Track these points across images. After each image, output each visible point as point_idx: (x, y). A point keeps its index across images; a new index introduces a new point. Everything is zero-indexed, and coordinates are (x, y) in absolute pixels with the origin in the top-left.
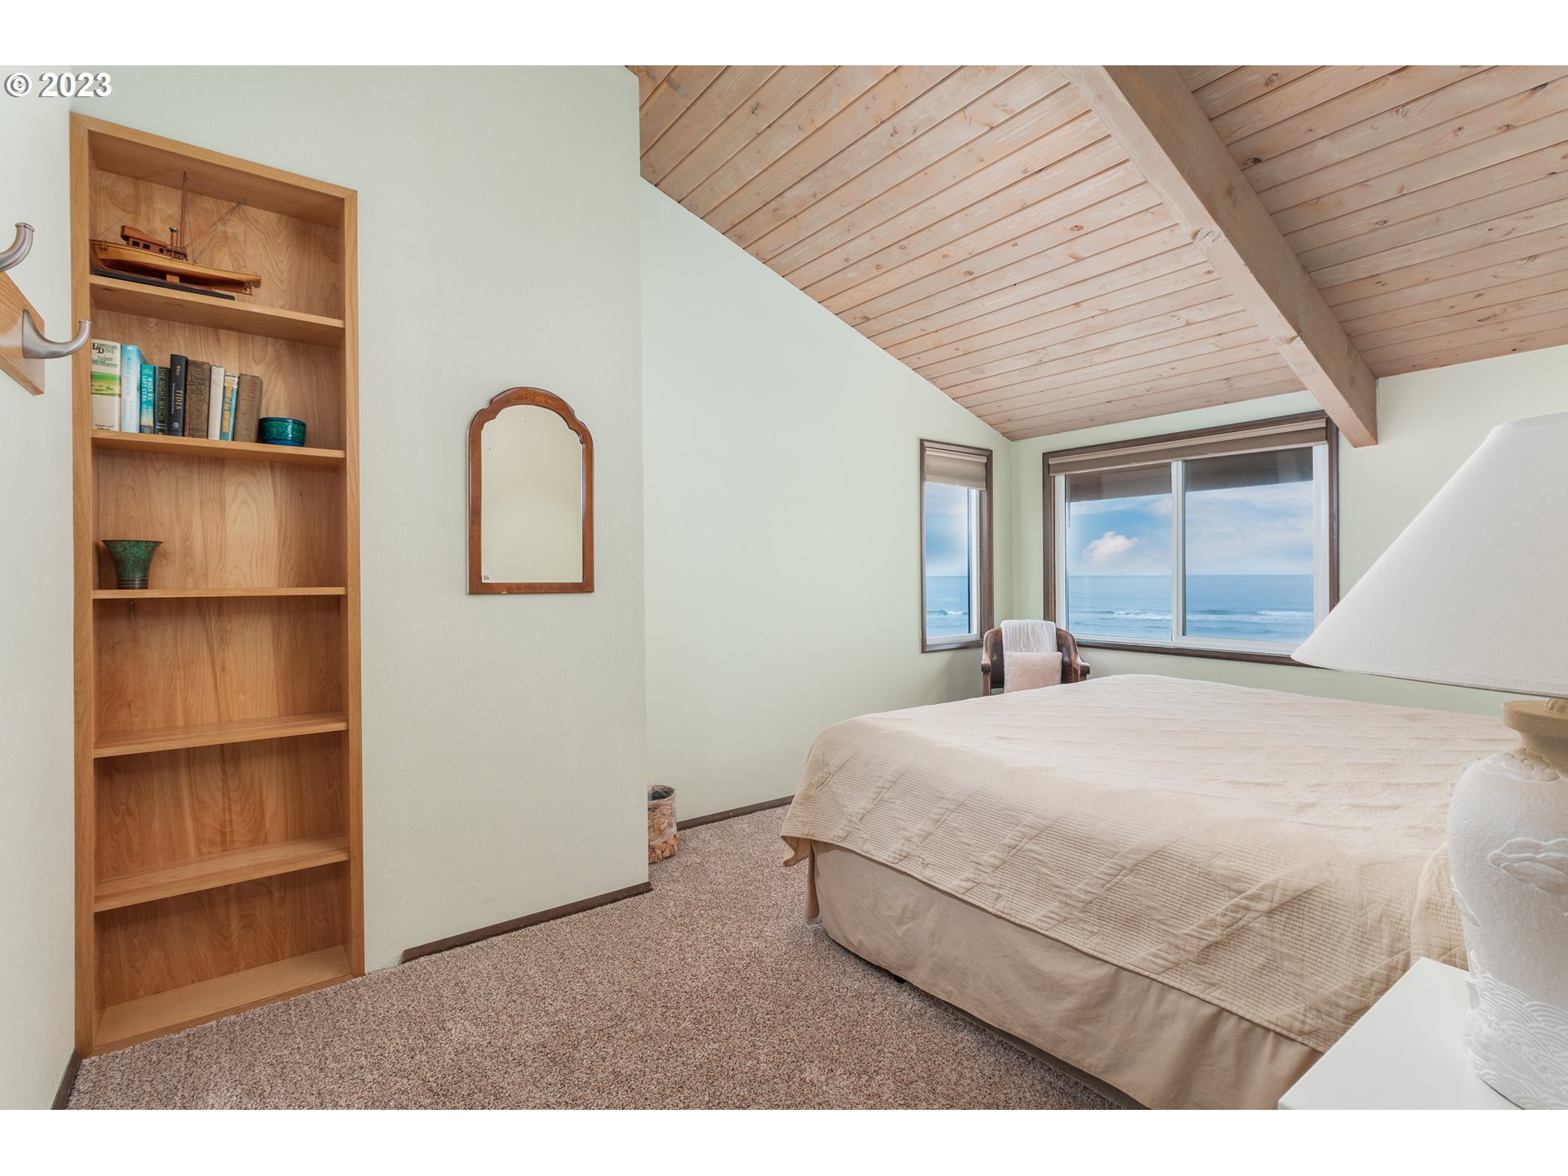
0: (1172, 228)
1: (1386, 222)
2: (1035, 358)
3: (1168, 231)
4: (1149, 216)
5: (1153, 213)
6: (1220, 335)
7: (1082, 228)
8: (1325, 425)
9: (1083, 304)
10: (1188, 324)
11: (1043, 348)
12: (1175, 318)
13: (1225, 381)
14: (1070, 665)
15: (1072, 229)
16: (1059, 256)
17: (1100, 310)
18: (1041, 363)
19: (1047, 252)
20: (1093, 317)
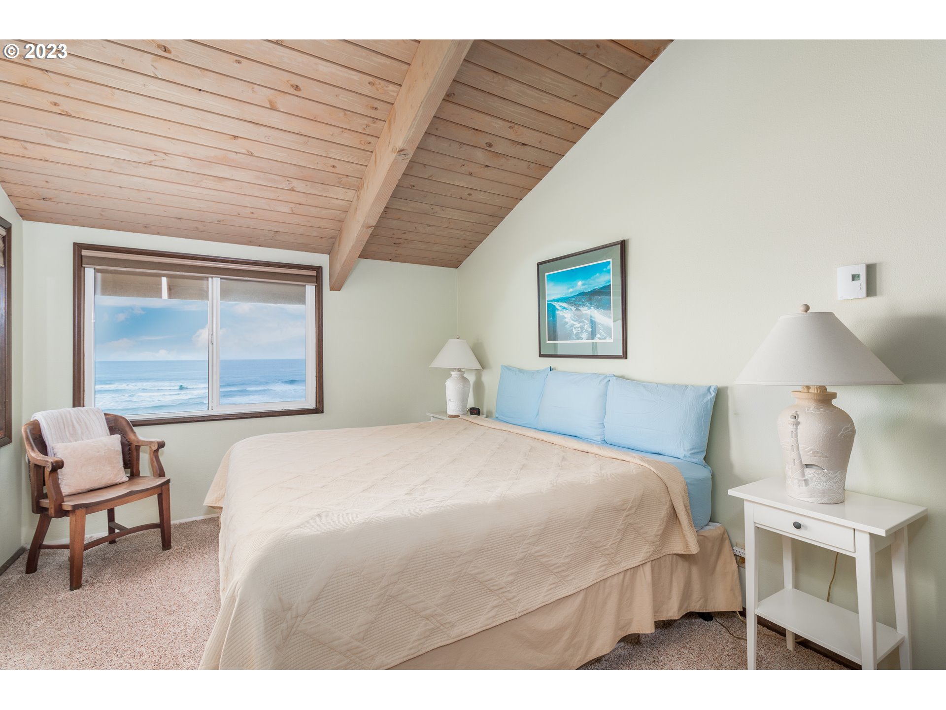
0: (344, 130)
1: (414, 186)
2: (150, 157)
3: (341, 130)
4: (341, 114)
5: (345, 114)
6: (300, 204)
7: (300, 90)
8: (316, 275)
9: (240, 140)
10: (292, 190)
11: (165, 153)
12: (288, 182)
13: (274, 233)
14: (130, 444)
15: (292, 86)
16: (262, 96)
17: (248, 151)
18: (150, 163)
19: (256, 87)
20: (236, 153)
